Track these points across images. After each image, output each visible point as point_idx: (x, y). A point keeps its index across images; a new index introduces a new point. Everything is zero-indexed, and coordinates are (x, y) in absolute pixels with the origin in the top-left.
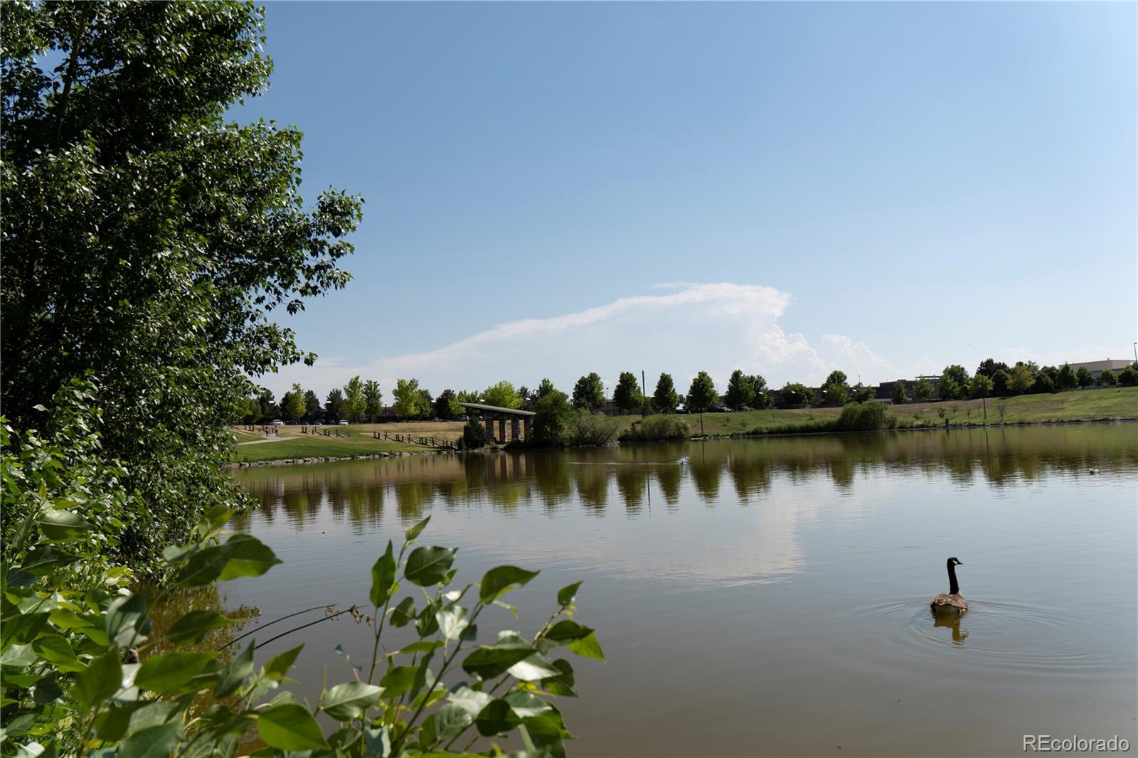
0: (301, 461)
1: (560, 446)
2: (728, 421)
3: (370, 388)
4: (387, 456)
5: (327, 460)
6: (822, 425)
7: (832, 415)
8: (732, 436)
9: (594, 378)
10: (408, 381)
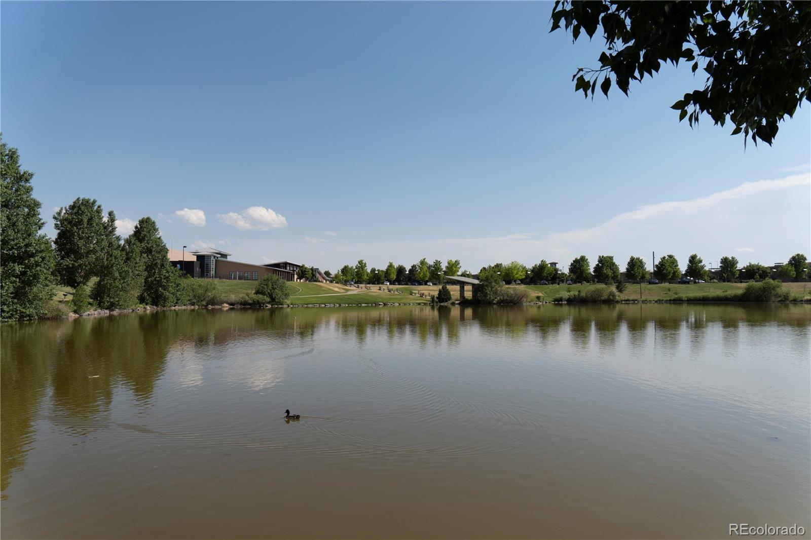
0: (323, 306)
1: (490, 303)
2: (669, 290)
3: (437, 265)
4: (381, 305)
5: (340, 305)
6: (730, 297)
7: (739, 288)
8: (656, 302)
9: (583, 259)
10: (454, 261)
